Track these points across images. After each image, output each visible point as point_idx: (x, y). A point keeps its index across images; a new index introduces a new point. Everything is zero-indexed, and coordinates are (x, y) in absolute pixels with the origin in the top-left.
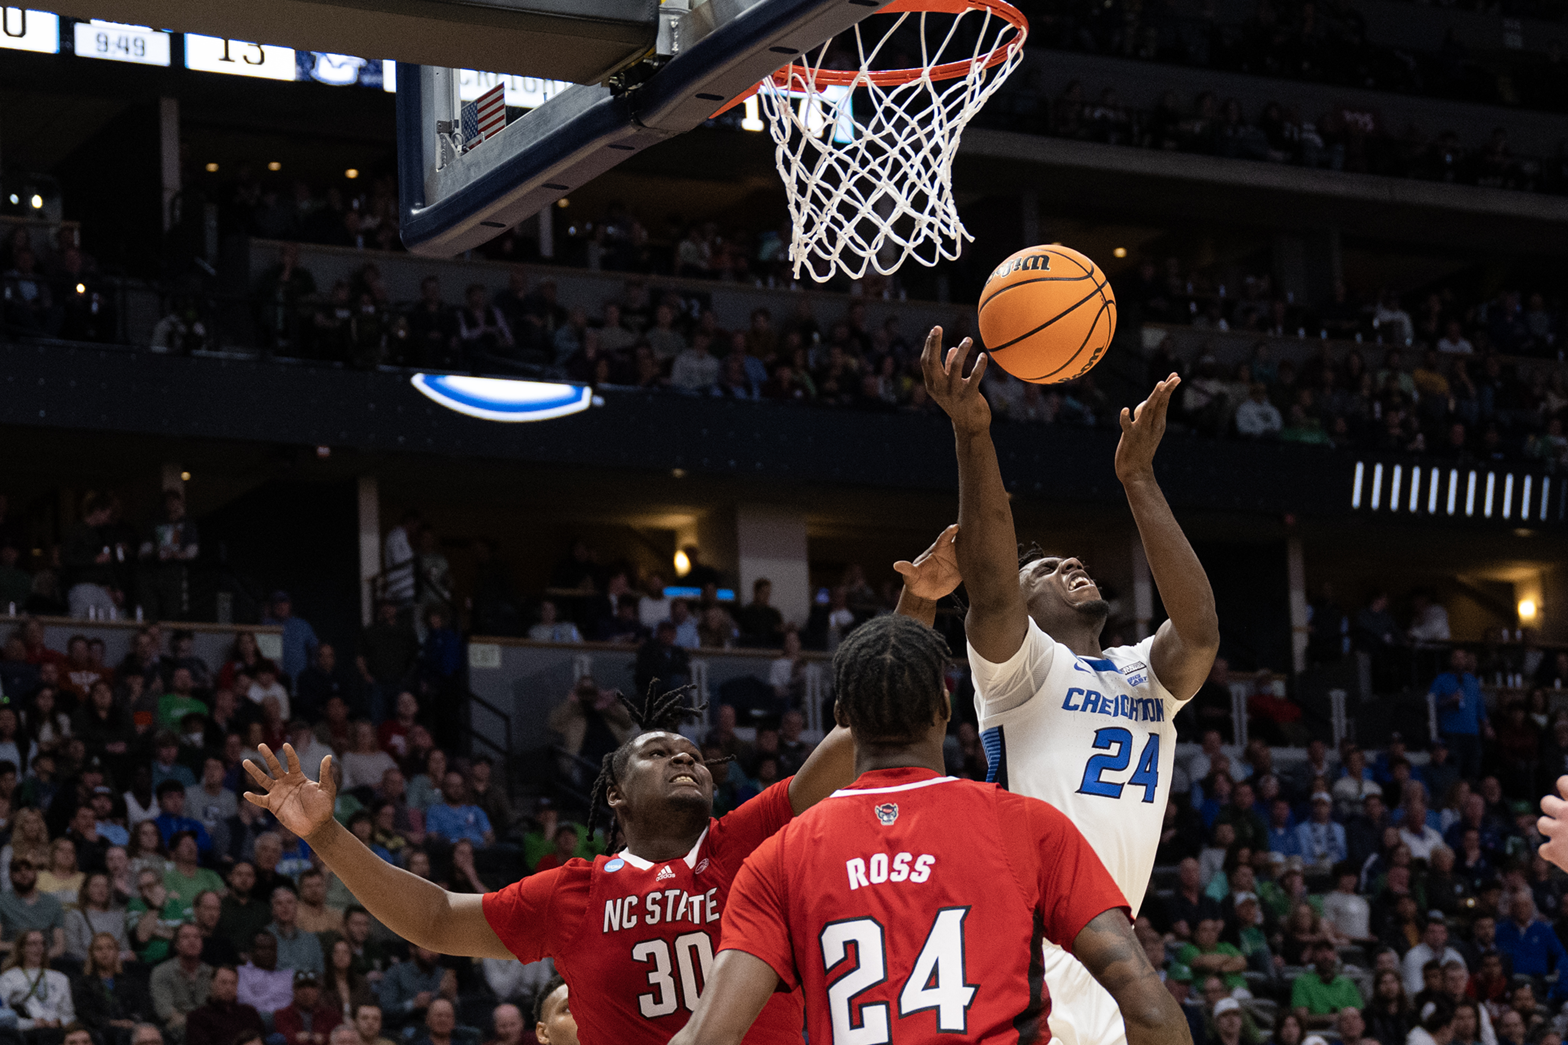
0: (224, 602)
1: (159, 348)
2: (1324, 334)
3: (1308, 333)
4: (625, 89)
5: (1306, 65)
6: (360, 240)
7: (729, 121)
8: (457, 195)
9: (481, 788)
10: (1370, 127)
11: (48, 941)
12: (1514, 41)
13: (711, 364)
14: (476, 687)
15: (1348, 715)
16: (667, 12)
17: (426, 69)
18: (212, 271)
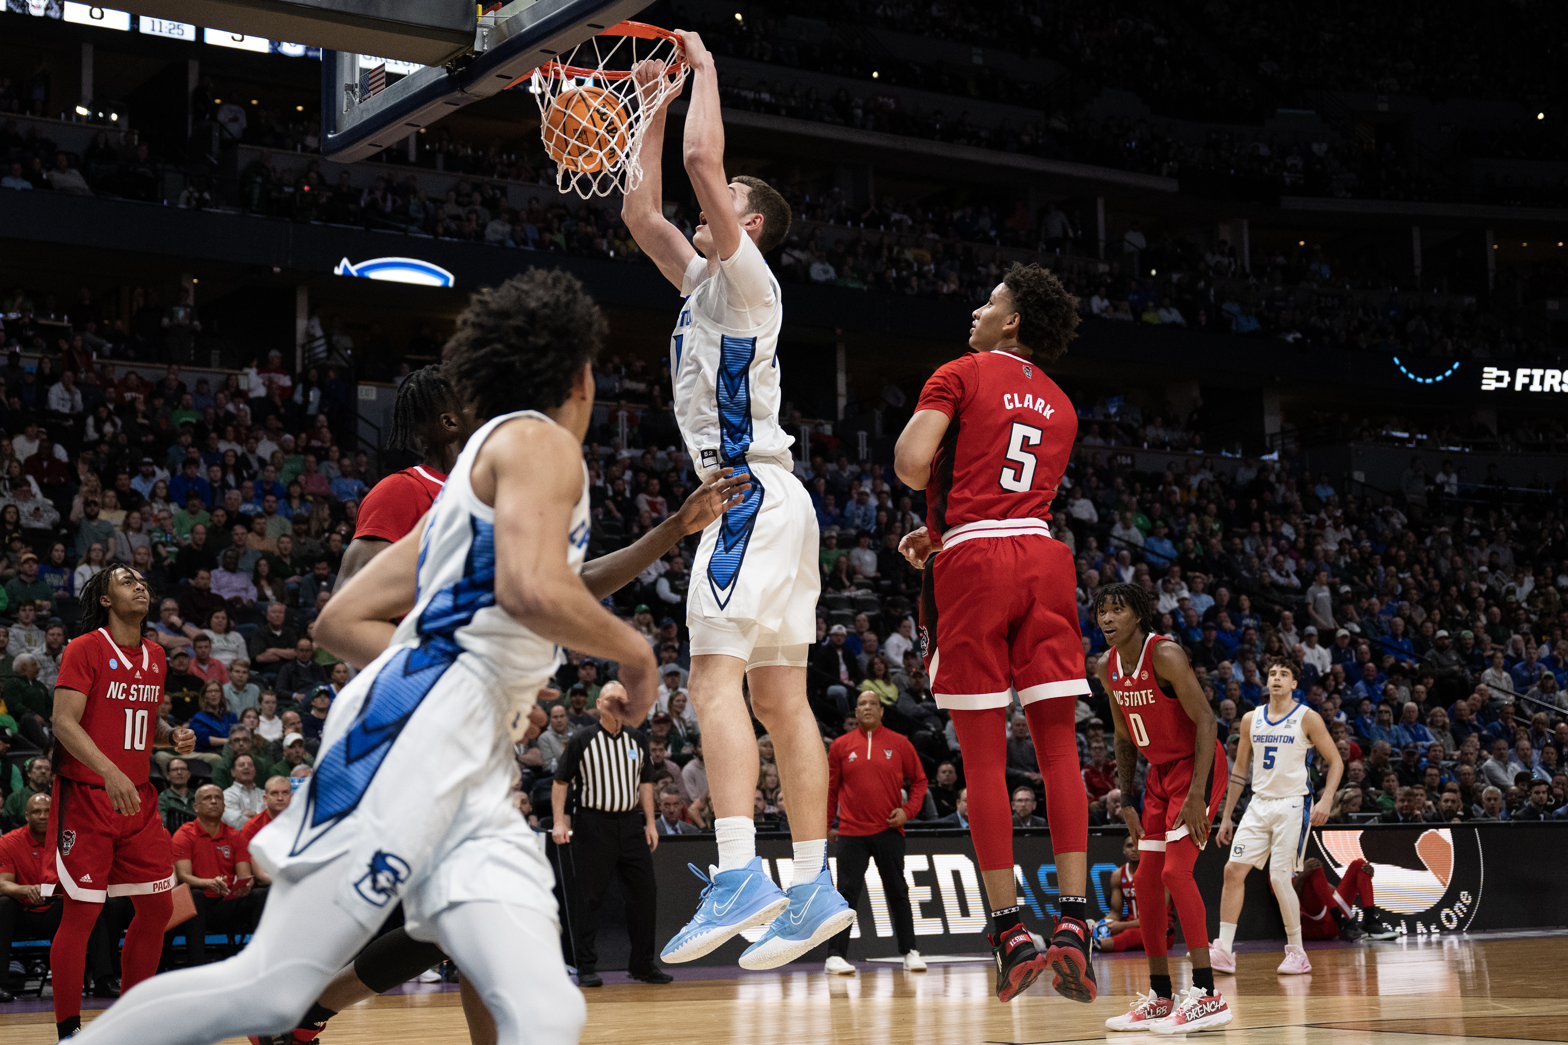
0: (215, 355)
1: (182, 206)
2: (862, 225)
3: (852, 224)
4: (455, 70)
5: (855, 70)
6: (299, 147)
7: (522, 87)
8: (354, 128)
9: (363, 469)
10: (893, 106)
11: (106, 550)
12: (978, 60)
13: (508, 228)
14: (361, 411)
15: (868, 446)
16: (481, 26)
17: (339, 53)
18: (215, 162)
